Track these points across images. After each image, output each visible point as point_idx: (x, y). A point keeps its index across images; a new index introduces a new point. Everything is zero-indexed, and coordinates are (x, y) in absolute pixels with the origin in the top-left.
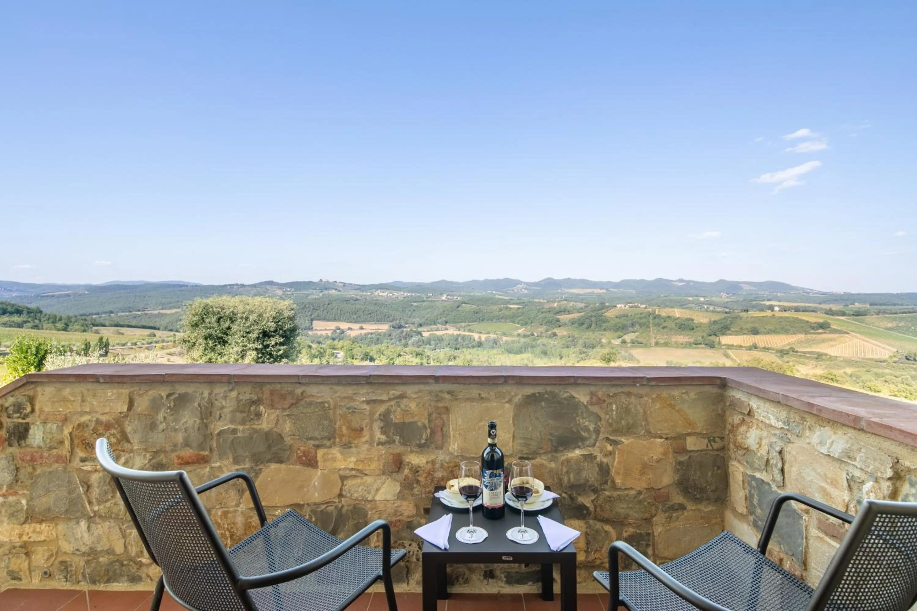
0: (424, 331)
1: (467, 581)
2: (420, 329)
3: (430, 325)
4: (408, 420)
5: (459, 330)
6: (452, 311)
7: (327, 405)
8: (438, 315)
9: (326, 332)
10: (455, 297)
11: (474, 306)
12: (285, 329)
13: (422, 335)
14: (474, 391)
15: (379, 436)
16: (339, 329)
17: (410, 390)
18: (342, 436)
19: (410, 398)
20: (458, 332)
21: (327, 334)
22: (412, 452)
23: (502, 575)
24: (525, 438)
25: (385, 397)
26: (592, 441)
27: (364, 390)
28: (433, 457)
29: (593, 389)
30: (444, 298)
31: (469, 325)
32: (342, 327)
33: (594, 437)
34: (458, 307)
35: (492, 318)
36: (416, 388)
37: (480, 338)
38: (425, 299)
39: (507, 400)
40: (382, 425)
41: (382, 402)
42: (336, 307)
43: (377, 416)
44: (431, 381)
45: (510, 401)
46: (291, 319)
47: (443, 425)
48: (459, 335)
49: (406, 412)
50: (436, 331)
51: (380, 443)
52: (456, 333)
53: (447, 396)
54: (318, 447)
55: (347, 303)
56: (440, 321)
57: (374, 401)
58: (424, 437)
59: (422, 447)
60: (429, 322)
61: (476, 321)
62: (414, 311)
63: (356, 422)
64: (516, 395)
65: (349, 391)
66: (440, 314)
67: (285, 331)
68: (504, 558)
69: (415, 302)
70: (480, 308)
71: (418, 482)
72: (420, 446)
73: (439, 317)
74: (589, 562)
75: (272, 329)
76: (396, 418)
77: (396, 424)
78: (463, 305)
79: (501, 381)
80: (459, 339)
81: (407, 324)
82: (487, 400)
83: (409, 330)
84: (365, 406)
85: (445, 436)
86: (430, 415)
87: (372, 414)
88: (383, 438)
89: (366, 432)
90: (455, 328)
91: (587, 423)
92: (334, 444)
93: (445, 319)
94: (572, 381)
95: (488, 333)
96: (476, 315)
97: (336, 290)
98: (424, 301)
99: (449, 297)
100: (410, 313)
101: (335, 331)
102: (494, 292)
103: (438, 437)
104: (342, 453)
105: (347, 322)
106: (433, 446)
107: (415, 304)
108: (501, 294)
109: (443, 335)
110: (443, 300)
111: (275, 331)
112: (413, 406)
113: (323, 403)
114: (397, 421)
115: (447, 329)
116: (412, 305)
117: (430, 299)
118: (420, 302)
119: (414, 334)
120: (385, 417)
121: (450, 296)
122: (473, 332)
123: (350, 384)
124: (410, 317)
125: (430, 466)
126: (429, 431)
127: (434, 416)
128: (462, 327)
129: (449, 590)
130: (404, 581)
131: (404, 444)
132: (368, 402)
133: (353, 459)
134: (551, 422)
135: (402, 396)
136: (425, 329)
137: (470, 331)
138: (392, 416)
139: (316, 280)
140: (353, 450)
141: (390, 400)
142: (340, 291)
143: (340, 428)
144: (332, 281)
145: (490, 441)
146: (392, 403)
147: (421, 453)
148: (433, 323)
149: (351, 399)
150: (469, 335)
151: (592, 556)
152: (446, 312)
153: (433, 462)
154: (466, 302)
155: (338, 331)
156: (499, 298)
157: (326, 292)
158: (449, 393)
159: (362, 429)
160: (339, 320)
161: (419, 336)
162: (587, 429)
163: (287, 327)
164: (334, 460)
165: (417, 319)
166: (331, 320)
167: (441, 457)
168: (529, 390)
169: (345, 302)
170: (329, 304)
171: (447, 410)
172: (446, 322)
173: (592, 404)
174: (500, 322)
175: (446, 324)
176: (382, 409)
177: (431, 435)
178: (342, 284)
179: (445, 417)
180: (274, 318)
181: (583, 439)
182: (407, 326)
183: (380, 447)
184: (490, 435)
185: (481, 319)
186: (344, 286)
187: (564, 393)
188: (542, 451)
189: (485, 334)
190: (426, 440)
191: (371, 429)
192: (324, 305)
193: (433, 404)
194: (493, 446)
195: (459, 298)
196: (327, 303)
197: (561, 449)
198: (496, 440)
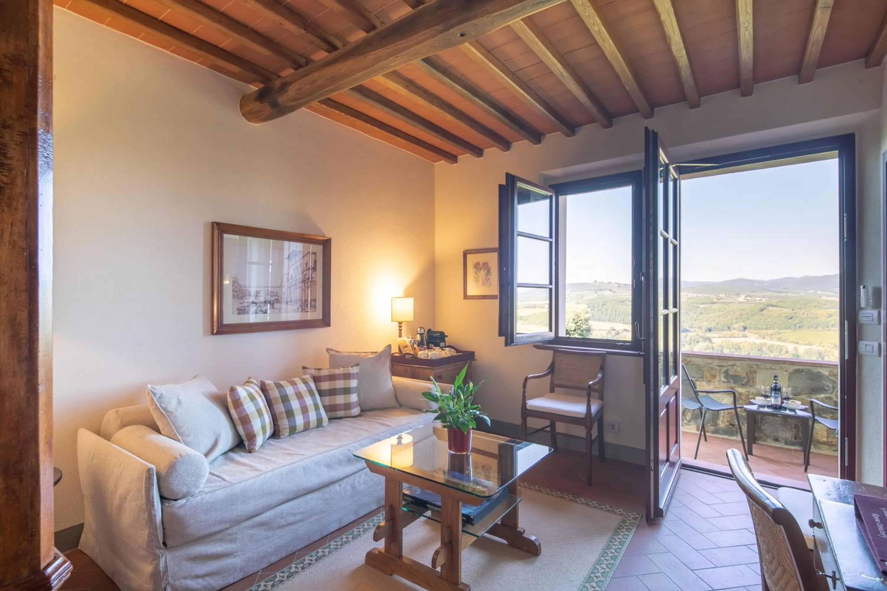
0: (714, 337)
1: (765, 441)
2: (709, 335)
3: (723, 330)
4: (737, 374)
5: (764, 338)
6: (753, 315)
7: (700, 365)
8: (733, 320)
9: (601, 332)
10: (758, 299)
11: (786, 310)
12: (582, 329)
13: (711, 342)
14: (769, 366)
15: (723, 379)
16: (614, 330)
17: (738, 363)
18: (707, 378)
19: (737, 366)
20: (763, 341)
21: (601, 334)
22: (738, 387)
23: (783, 441)
24: (794, 387)
25: (726, 365)
26: (830, 392)
27: (717, 361)
28: (748, 390)
29: (831, 369)
30: (742, 298)
31: (780, 333)
32: (617, 329)
33: (832, 390)
34: (762, 310)
35: (815, 326)
36: (740, 362)
37: (796, 349)
38: (715, 300)
39: (785, 370)
40: (724, 375)
41: (725, 366)
42: (611, 308)
43: (722, 371)
44: (747, 360)
45: (786, 371)
46: (587, 320)
47: (753, 377)
48: (762, 345)
49: (736, 371)
50: (731, 337)
51: (724, 382)
52: (759, 341)
53: (755, 367)
54: (697, 380)
55: (622, 305)
56: (736, 326)
57: (721, 366)
58: (744, 381)
59: (743, 385)
60: (721, 327)
61: (790, 328)
62: (701, 313)
63: (713, 373)
64: (790, 369)
65: (710, 361)
66: (737, 318)
67: (582, 331)
68: (779, 415)
69: (702, 304)
70: (796, 313)
71: (741, 399)
72: (742, 385)
73: (734, 321)
74: (828, 442)
75: (573, 329)
76: (731, 373)
77: (731, 376)
78: (770, 308)
79: (782, 362)
80: (764, 349)
81: (692, 327)
82: (775, 369)
83: (694, 334)
84: (717, 367)
85: (754, 382)
86: (747, 373)
87: (720, 371)
88: (725, 380)
89: (717, 377)
90: (757, 336)
91: (828, 384)
92: (703, 380)
93: (743, 324)
94: (819, 365)
95: (810, 344)
96: (790, 321)
97: (611, 290)
98: (714, 303)
99: (748, 298)
100: (695, 316)
101: (610, 332)
102: (819, 292)
103: (751, 381)
104: (706, 384)
105: (623, 323)
106: (748, 385)
107: (702, 306)
108: (832, 294)
109: (741, 343)
110: (740, 303)
111: (575, 330)
112: (739, 369)
113: (698, 365)
114: (732, 374)
115: (746, 337)
116: (698, 307)
117: (722, 301)
118: (708, 303)
119: (701, 339)
120: (726, 372)
121: (750, 297)
122: (785, 341)
123: (710, 358)
124: (696, 320)
125: (747, 393)
126: (746, 379)
127: (749, 374)
128: (768, 335)
129: (756, 442)
130: (735, 436)
131: (735, 383)
132: (718, 366)
133: (712, 387)
134: (808, 381)
135: (734, 365)
136: (716, 335)
137: (780, 339)
138: (729, 372)
139: (591, 281)
140: (712, 383)
141: (728, 366)
142: (614, 292)
143: (706, 375)
144: (607, 282)
145: (774, 381)
146: (729, 367)
147: (742, 387)
148: (726, 328)
149: (711, 364)
150: (779, 346)
151: (830, 440)
152: (743, 316)
153: (749, 392)
154: (774, 304)
155: (613, 332)
156: (827, 301)
157: (600, 293)
158: (756, 365)
159: (716, 376)
160: (614, 321)
161: (707, 343)
162: (828, 386)
163: (584, 327)
164: (704, 386)
165: (705, 323)
166: (606, 320)
167: (752, 390)
168: (796, 367)
169: (620, 303)
170: (603, 305)
171: (755, 372)
172: (745, 328)
173: (831, 376)
174: (829, 330)
175: (744, 331)
176: (725, 369)
177: (747, 381)
178: (617, 285)
179: (754, 374)
180: (574, 320)
181: (826, 390)
182: (692, 330)
183: (724, 383)
184: (775, 379)
185: (798, 325)
186: (619, 286)
187: (816, 370)
188: (803, 393)
189: (804, 345)
190: (745, 382)
191: (720, 377)
192: (598, 306)
193: (748, 369)
194: (776, 383)
195: (763, 299)
196: (601, 304)
197: (814, 393)
198: (777, 382)
